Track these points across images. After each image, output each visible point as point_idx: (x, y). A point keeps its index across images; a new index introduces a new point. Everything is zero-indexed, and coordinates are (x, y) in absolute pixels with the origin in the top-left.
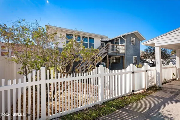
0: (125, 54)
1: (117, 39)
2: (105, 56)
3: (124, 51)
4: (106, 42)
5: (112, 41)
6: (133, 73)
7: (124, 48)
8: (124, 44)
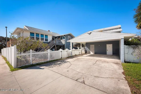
0: (65, 44)
1: (62, 36)
2: (54, 45)
3: (64, 43)
4: (56, 37)
5: (59, 37)
6: (61, 52)
7: (64, 41)
8: (64, 39)
